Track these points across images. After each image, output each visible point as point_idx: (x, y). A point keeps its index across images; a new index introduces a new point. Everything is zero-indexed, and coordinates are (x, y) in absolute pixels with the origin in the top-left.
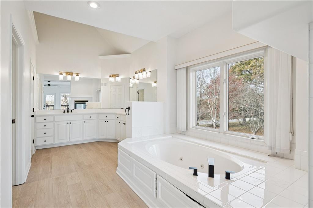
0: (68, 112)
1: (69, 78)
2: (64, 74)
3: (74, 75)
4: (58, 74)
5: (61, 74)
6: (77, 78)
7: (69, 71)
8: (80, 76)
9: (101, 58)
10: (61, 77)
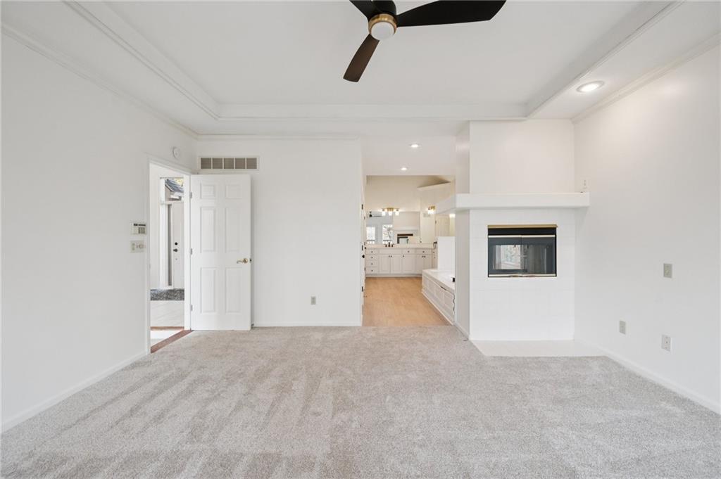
0: (389, 246)
1: (390, 213)
2: (386, 210)
3: (395, 210)
4: (381, 210)
5: (383, 210)
6: (397, 213)
7: (391, 207)
8: (400, 210)
9: (420, 189)
10: (384, 214)
